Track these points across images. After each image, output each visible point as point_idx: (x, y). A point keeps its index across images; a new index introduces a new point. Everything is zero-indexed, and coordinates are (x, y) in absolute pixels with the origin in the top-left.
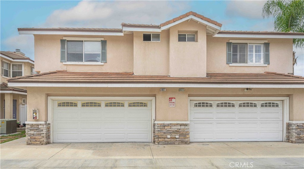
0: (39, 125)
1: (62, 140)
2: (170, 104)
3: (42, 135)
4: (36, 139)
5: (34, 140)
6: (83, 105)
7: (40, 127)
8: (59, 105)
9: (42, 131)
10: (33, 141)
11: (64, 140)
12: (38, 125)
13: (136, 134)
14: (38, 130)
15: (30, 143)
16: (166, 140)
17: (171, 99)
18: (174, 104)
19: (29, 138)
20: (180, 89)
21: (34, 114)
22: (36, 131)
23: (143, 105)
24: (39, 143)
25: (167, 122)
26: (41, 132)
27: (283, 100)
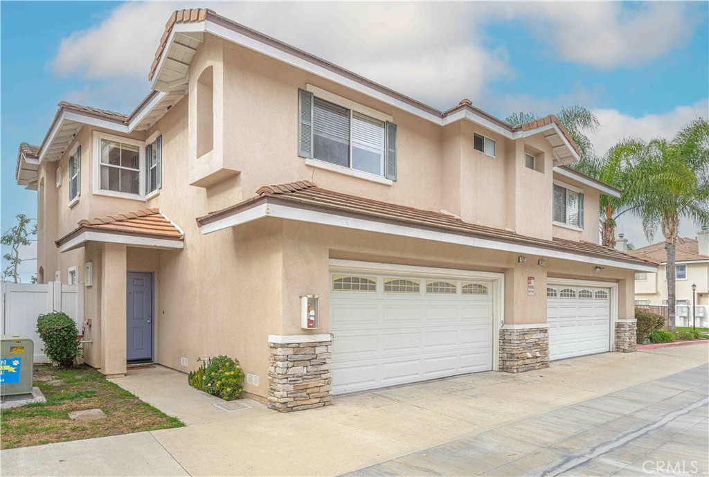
0: (318, 344)
1: (342, 387)
2: (529, 289)
3: (323, 376)
4: (308, 391)
5: (304, 394)
6: (387, 289)
7: (318, 350)
8: (338, 285)
9: (325, 363)
10: (301, 397)
11: (348, 386)
12: (314, 344)
13: (471, 356)
14: (314, 362)
15: (295, 403)
16: (527, 361)
17: (530, 278)
18: (532, 290)
19: (291, 388)
20: (540, 260)
21: (312, 313)
22: (308, 363)
23: (480, 289)
24: (318, 400)
25: (527, 327)
26: (324, 367)
27: (610, 288)
